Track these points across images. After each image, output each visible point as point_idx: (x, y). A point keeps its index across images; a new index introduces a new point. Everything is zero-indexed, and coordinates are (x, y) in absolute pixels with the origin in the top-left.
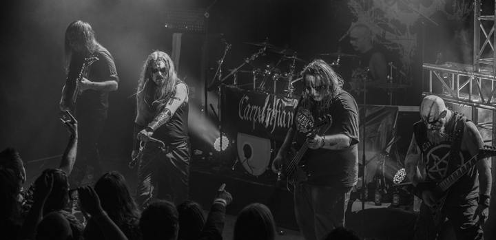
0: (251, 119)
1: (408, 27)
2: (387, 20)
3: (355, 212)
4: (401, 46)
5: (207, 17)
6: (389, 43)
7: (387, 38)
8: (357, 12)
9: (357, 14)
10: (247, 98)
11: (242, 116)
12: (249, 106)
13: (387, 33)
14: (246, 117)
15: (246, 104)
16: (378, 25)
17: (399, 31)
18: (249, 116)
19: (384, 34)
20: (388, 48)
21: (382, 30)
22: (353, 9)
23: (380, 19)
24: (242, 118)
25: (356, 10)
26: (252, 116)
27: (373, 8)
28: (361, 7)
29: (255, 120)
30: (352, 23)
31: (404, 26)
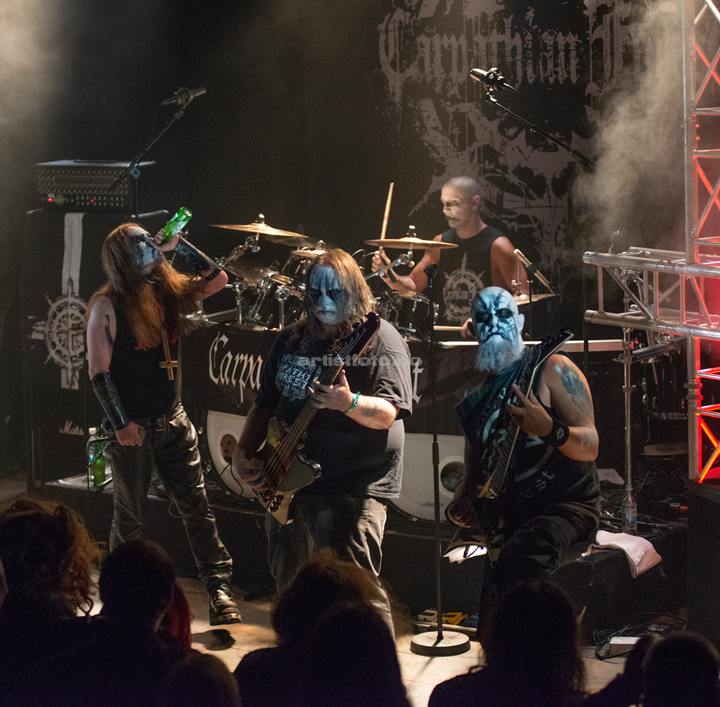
0: (234, 382)
1: (548, 182)
2: (505, 168)
3: (456, 562)
4: (536, 220)
5: (136, 176)
6: (510, 217)
7: (507, 205)
8: (443, 154)
9: (443, 159)
10: (225, 339)
11: (216, 377)
12: (229, 355)
13: (507, 196)
14: (224, 379)
15: (223, 350)
16: (487, 179)
17: (531, 192)
18: (230, 375)
19: (500, 197)
20: (509, 225)
21: (495, 191)
22: (435, 149)
23: (492, 167)
24: (216, 381)
25: (441, 150)
26: (237, 377)
27: (475, 146)
28: (450, 144)
29: (242, 384)
30: (434, 177)
31: (541, 179)
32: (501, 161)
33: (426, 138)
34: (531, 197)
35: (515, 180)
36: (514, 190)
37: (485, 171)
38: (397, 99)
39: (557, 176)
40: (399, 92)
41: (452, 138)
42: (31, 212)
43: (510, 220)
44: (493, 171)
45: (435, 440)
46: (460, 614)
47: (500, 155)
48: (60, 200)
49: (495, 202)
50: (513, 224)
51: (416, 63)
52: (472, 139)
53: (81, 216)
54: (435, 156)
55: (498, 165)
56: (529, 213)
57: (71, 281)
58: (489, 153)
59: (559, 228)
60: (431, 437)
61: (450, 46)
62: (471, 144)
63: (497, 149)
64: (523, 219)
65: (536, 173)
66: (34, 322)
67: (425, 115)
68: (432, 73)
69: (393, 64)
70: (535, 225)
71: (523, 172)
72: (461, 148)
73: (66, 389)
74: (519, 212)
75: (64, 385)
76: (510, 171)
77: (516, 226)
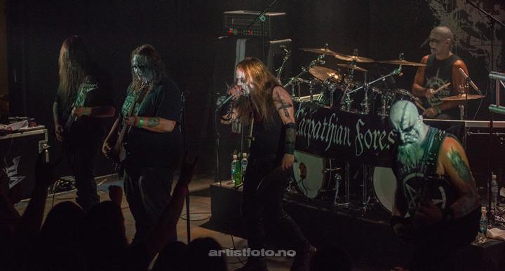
32: (469, 19)
33: (430, 5)
35: (476, 30)
36: (476, 35)
37: (461, 24)
39: (499, 29)
41: (444, 5)
42: (220, 38)
43: (473, 52)
44: (466, 24)
47: (468, 15)
48: (235, 32)
49: (465, 41)
50: (475, 54)
52: (455, 7)
53: (245, 40)
54: (435, 15)
55: (468, 21)
56: (483, 48)
58: (463, 15)
59: (499, 57)
62: (454, 9)
63: (468, 12)
64: (480, 51)
65: (488, 27)
66: (219, 96)
70: (486, 55)
72: (449, 11)
73: (233, 133)
74: (478, 47)
75: (233, 131)
76: (474, 25)
77: (476, 54)
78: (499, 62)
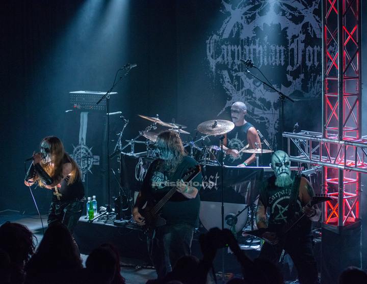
1: (272, 104)
4: (267, 119)
5: (108, 98)
8: (231, 92)
10: (141, 163)
11: (138, 177)
12: (143, 170)
14: (141, 179)
15: (141, 168)
22: (228, 90)
24: (138, 180)
27: (244, 89)
28: (234, 88)
30: (227, 101)
31: (269, 103)
33: (224, 85)
34: (265, 110)
37: (248, 99)
38: (214, 70)
39: (276, 102)
40: (214, 67)
42: (67, 111)
43: (257, 119)
44: (250, 99)
45: (223, 205)
46: (231, 274)
48: (79, 107)
51: (221, 56)
53: (87, 113)
54: (228, 93)
55: (252, 97)
57: (82, 138)
59: (276, 122)
60: (221, 203)
61: (234, 49)
62: (242, 88)
64: (262, 118)
65: (267, 100)
67: (224, 77)
68: (227, 60)
69: (212, 56)
70: (266, 121)
71: (262, 100)
72: (238, 90)
74: (260, 115)
77: (259, 121)
78: (277, 125)
